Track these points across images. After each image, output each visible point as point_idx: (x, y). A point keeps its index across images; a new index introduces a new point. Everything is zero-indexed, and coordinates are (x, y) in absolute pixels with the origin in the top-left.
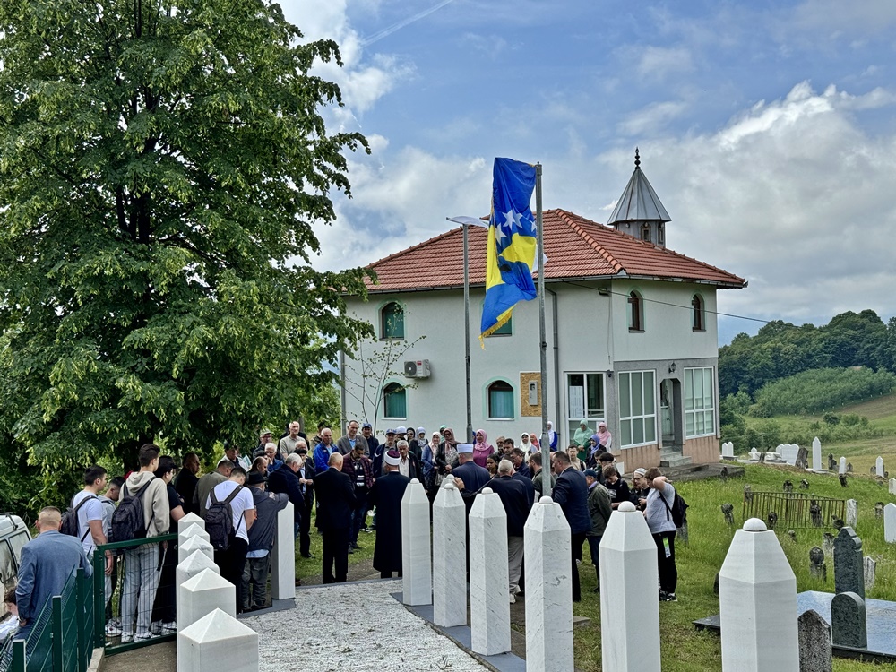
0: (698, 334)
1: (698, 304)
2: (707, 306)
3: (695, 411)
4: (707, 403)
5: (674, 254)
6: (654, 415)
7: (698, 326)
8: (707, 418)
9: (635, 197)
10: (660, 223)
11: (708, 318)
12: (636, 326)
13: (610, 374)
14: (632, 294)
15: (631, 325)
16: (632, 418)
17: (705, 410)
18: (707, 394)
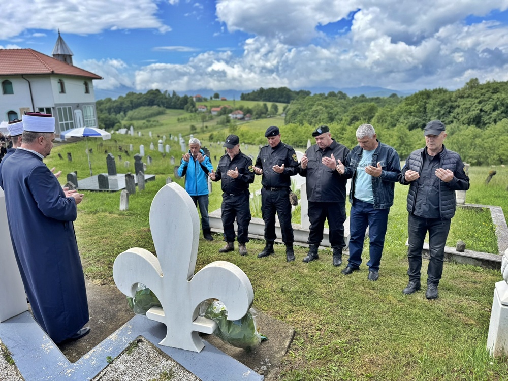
0: (87, 95)
1: (86, 84)
2: (90, 86)
3: (88, 120)
4: (92, 117)
5: (76, 67)
6: (73, 121)
7: (87, 91)
8: (93, 122)
9: (59, 46)
10: (70, 56)
11: (90, 90)
12: (63, 91)
13: (53, 108)
14: (60, 80)
15: (61, 91)
16: (64, 122)
17: (92, 119)
18: (92, 114)
